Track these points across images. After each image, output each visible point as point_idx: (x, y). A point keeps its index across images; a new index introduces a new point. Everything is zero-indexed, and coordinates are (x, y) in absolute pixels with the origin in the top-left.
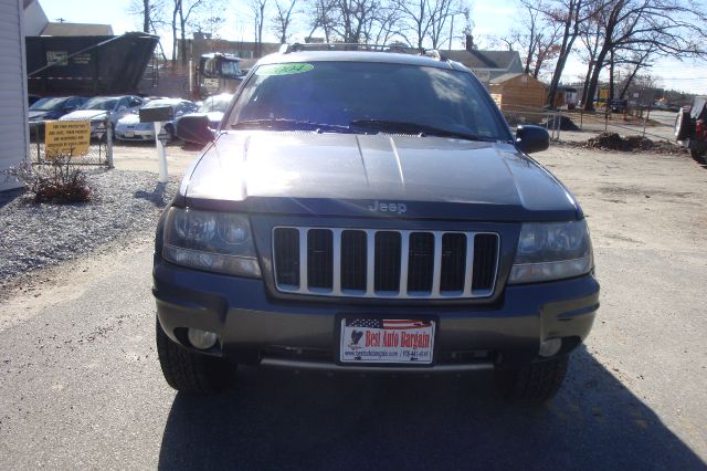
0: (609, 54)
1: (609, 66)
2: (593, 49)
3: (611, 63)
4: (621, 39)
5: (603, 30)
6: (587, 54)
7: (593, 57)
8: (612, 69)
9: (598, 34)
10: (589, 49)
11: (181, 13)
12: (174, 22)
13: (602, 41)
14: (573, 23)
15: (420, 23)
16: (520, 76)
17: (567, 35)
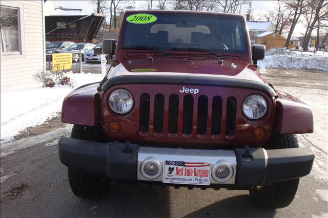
0: (317, 23)
1: (317, 29)
2: (309, 20)
3: (318, 27)
4: (324, 15)
5: (315, 11)
6: (306, 23)
7: (309, 24)
8: (318, 30)
9: (312, 13)
10: (307, 20)
11: (114, 4)
12: (111, 8)
13: (314, 16)
14: (299, 8)
15: (225, 8)
16: (272, 34)
17: (296, 13)
